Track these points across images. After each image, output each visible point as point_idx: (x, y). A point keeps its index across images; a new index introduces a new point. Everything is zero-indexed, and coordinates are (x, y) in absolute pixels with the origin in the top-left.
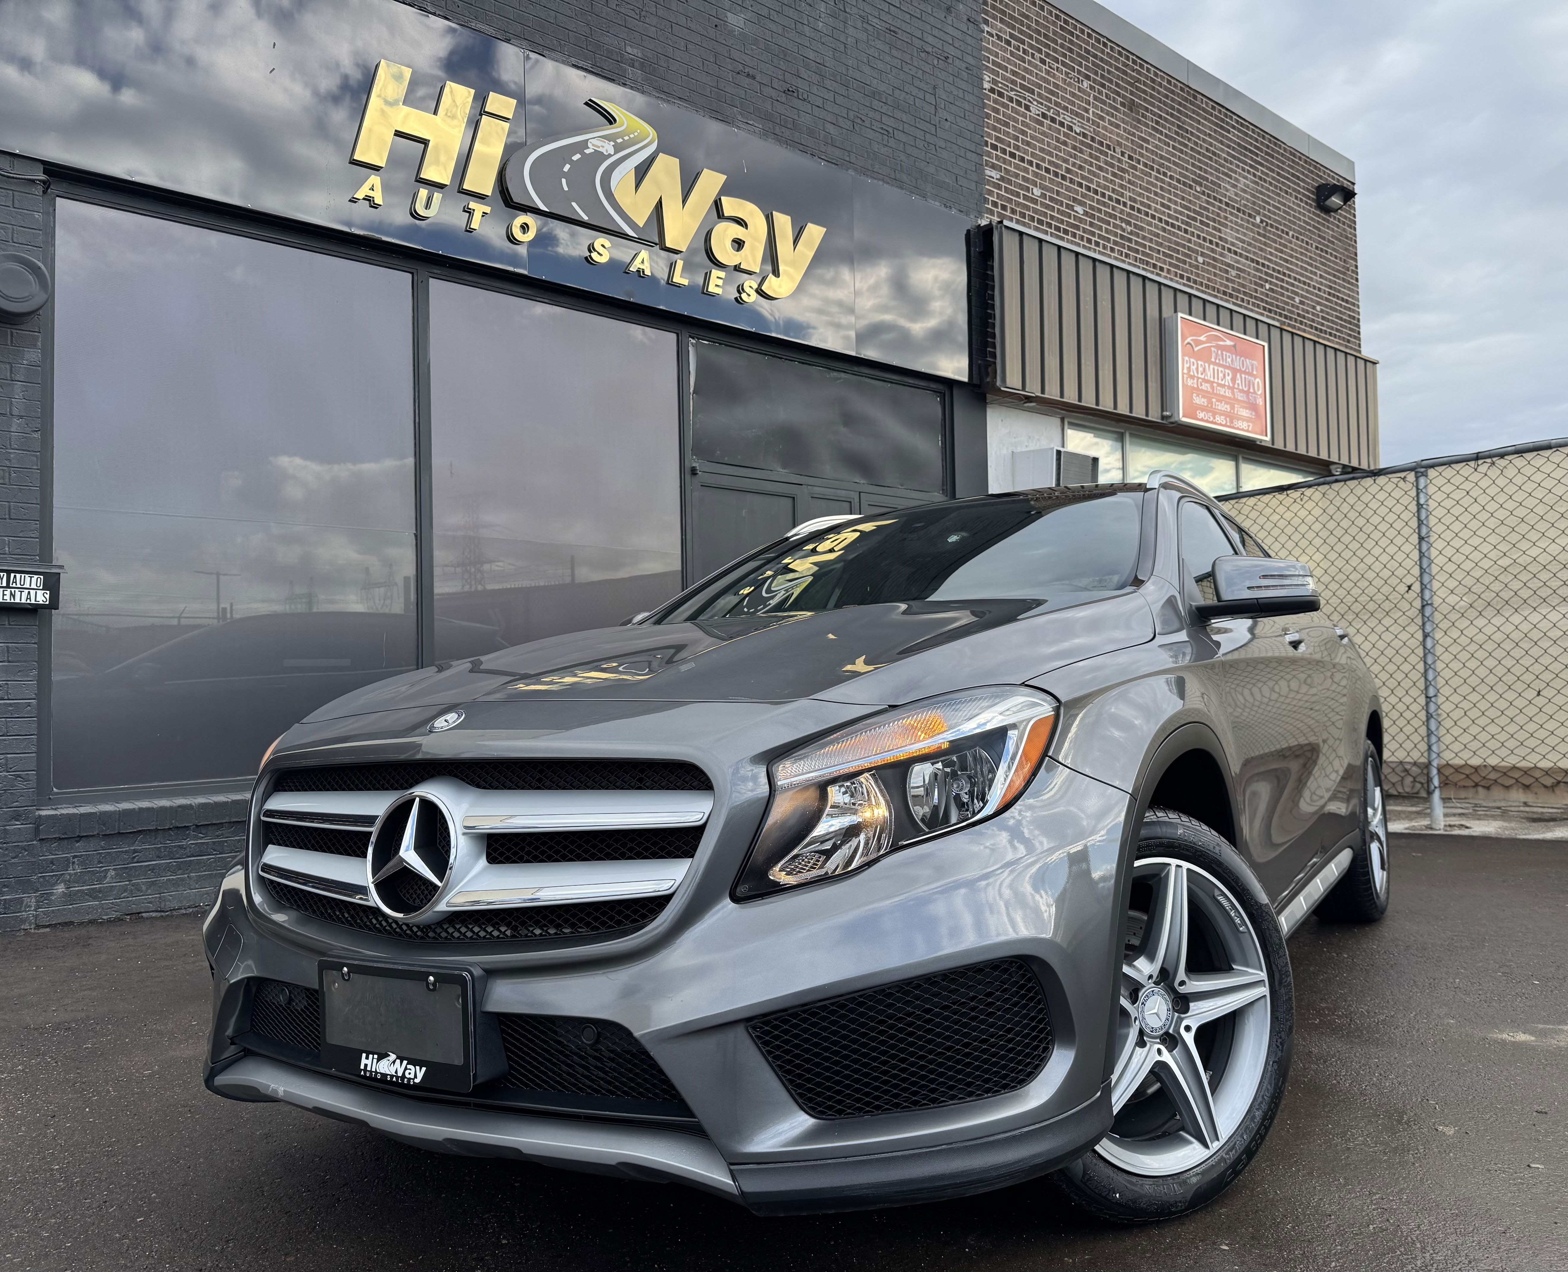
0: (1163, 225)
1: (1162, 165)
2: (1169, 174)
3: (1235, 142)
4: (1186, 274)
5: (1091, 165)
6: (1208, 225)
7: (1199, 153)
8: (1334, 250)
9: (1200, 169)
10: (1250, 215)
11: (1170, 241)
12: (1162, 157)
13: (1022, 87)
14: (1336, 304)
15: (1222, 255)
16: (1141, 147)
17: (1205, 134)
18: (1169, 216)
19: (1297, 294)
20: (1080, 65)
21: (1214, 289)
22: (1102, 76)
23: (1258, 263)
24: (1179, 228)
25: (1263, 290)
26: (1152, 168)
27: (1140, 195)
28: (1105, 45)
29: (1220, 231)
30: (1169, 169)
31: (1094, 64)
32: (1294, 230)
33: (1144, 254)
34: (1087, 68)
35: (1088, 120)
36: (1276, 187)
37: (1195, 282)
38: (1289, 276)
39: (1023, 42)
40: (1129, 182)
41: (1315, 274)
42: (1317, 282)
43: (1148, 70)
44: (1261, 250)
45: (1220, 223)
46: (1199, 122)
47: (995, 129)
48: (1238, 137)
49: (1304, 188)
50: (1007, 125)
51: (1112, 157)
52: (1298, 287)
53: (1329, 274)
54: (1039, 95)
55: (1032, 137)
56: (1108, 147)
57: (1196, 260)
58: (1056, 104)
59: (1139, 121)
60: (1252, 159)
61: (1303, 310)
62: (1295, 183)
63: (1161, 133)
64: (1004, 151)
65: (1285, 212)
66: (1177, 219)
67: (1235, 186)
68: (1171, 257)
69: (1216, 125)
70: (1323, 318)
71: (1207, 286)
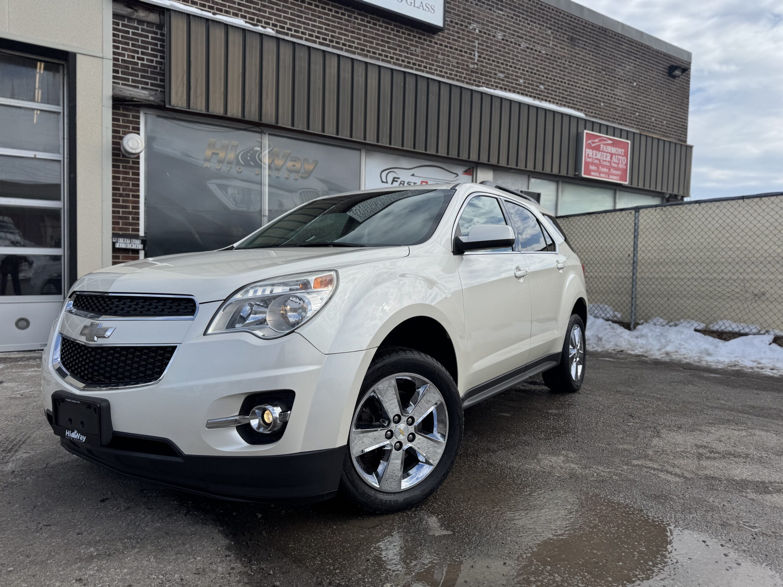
0: (584, 90)
1: (585, 64)
2: (589, 67)
3: (625, 50)
4: (594, 111)
5: (549, 67)
6: (607, 89)
7: (606, 56)
8: (676, 95)
9: (606, 64)
10: (631, 82)
11: (587, 97)
12: (586, 60)
13: (518, 36)
14: (675, 120)
15: (614, 101)
16: (575, 57)
17: (610, 47)
18: (588, 86)
19: (653, 116)
20: (547, 23)
21: (608, 117)
22: (558, 27)
23: (633, 104)
24: (592, 91)
25: (635, 116)
26: (580, 66)
27: (574, 78)
28: (560, 13)
29: (614, 91)
30: (589, 65)
31: (554, 22)
32: (655, 87)
33: (573, 104)
34: (551, 24)
35: (549, 47)
36: (646, 68)
37: (599, 114)
38: (650, 109)
39: (519, 17)
40: (568, 73)
41: (665, 107)
42: (665, 110)
43: (582, 22)
44: (635, 98)
45: (614, 87)
46: (607, 43)
47: (503, 56)
48: (628, 47)
49: (662, 67)
50: (509, 54)
51: (560, 63)
52: (654, 113)
53: (672, 106)
54: (526, 39)
55: (521, 58)
56: (559, 58)
57: (600, 104)
58: (534, 42)
59: (575, 45)
60: (634, 57)
61: (656, 124)
62: (656, 65)
63: (586, 49)
64: (507, 65)
65: (650, 79)
66: (591, 87)
67: (623, 70)
68: (587, 104)
69: (616, 43)
70: (667, 127)
71: (605, 116)
